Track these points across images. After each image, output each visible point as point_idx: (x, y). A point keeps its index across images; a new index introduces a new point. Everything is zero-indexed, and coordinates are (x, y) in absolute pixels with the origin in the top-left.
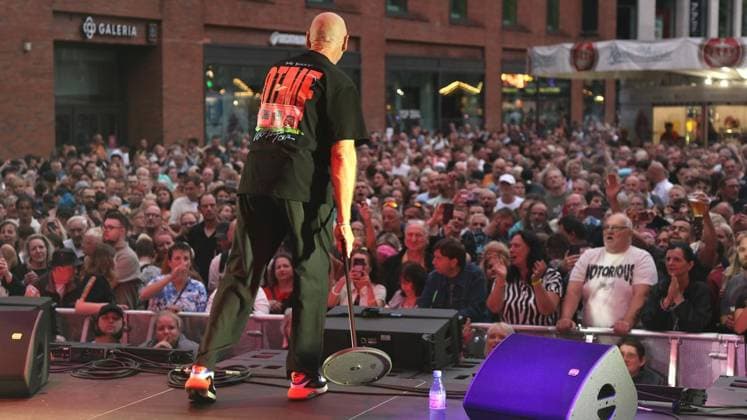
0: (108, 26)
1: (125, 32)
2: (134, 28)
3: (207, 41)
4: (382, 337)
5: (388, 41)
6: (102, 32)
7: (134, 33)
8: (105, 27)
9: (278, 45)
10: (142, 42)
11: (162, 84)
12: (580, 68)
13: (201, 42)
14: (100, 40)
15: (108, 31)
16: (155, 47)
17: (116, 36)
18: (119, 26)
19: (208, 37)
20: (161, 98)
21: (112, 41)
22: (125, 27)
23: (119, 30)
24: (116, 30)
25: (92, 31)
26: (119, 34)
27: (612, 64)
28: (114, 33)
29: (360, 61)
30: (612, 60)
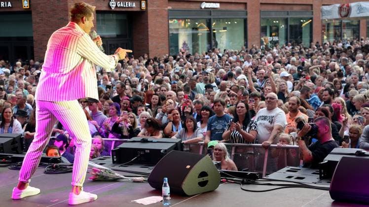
0: (122, 3)
1: (130, 5)
2: (134, 3)
3: (170, 8)
4: (146, 151)
5: (261, 4)
6: (119, 6)
7: (134, 5)
8: (120, 3)
9: (205, 8)
10: (138, 10)
11: (148, 29)
12: (343, 16)
13: (167, 9)
14: (118, 10)
15: (122, 5)
16: (144, 11)
17: (126, 7)
18: (127, 3)
19: (170, 6)
20: (147, 35)
21: (124, 10)
22: (129, 3)
23: (127, 4)
24: (125, 5)
25: (114, 6)
26: (127, 6)
27: (358, 13)
28: (124, 6)
29: (247, 14)
30: (358, 12)
